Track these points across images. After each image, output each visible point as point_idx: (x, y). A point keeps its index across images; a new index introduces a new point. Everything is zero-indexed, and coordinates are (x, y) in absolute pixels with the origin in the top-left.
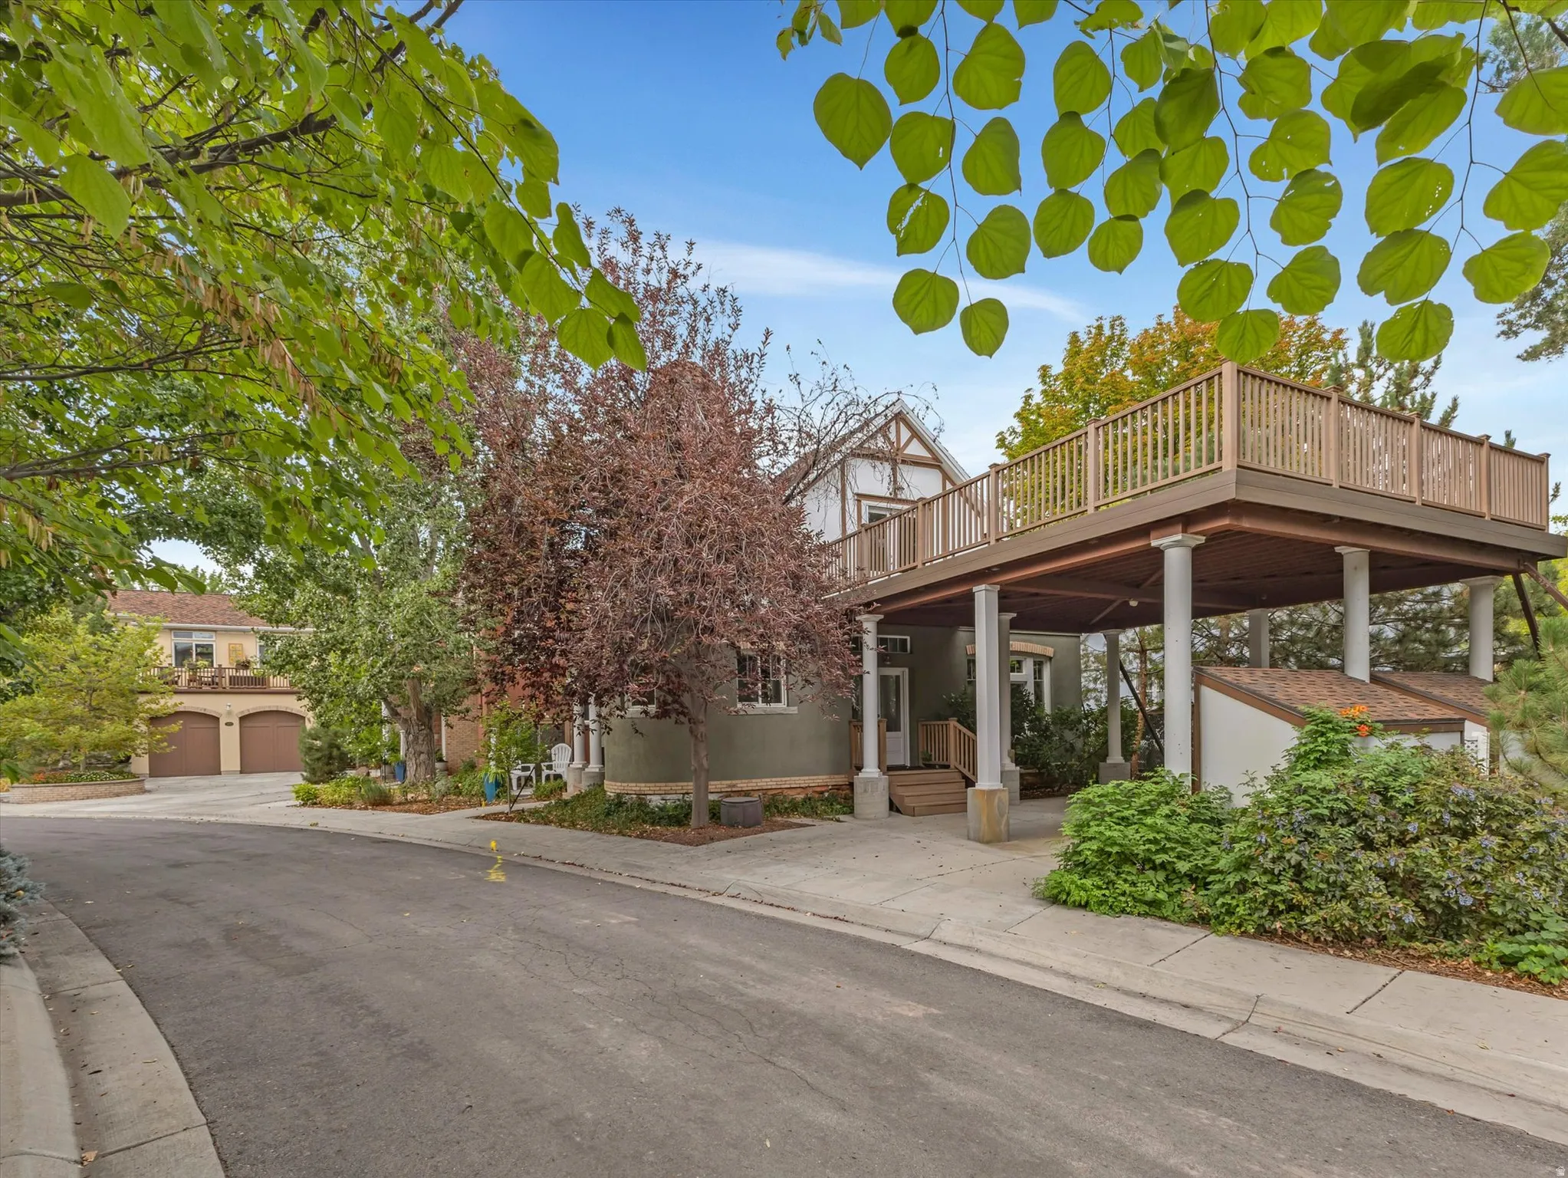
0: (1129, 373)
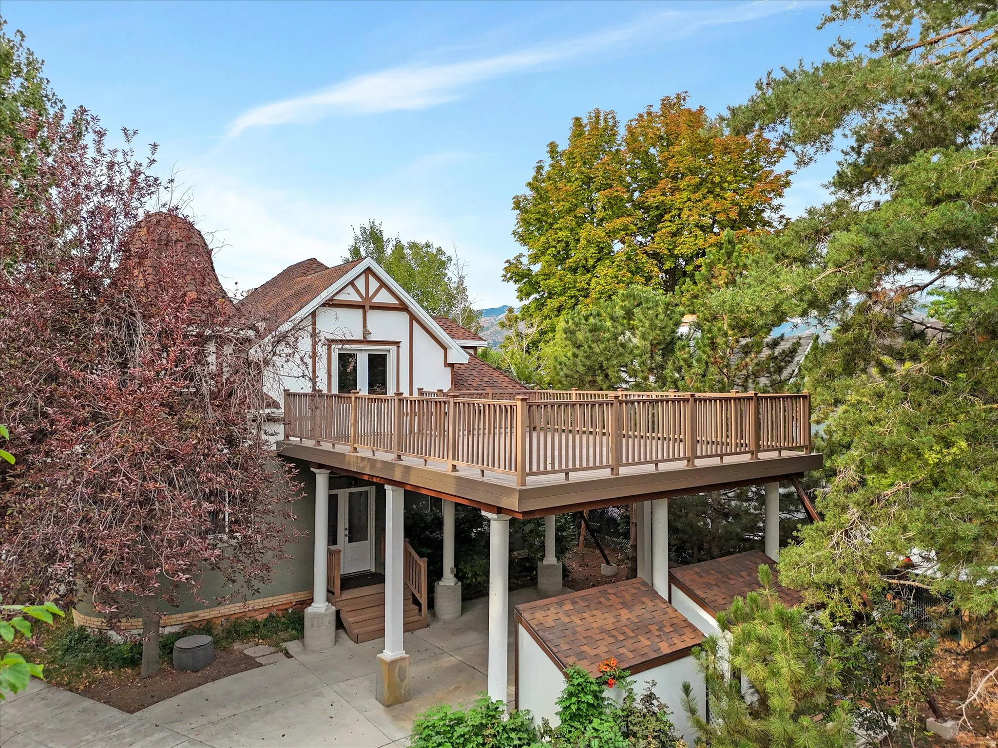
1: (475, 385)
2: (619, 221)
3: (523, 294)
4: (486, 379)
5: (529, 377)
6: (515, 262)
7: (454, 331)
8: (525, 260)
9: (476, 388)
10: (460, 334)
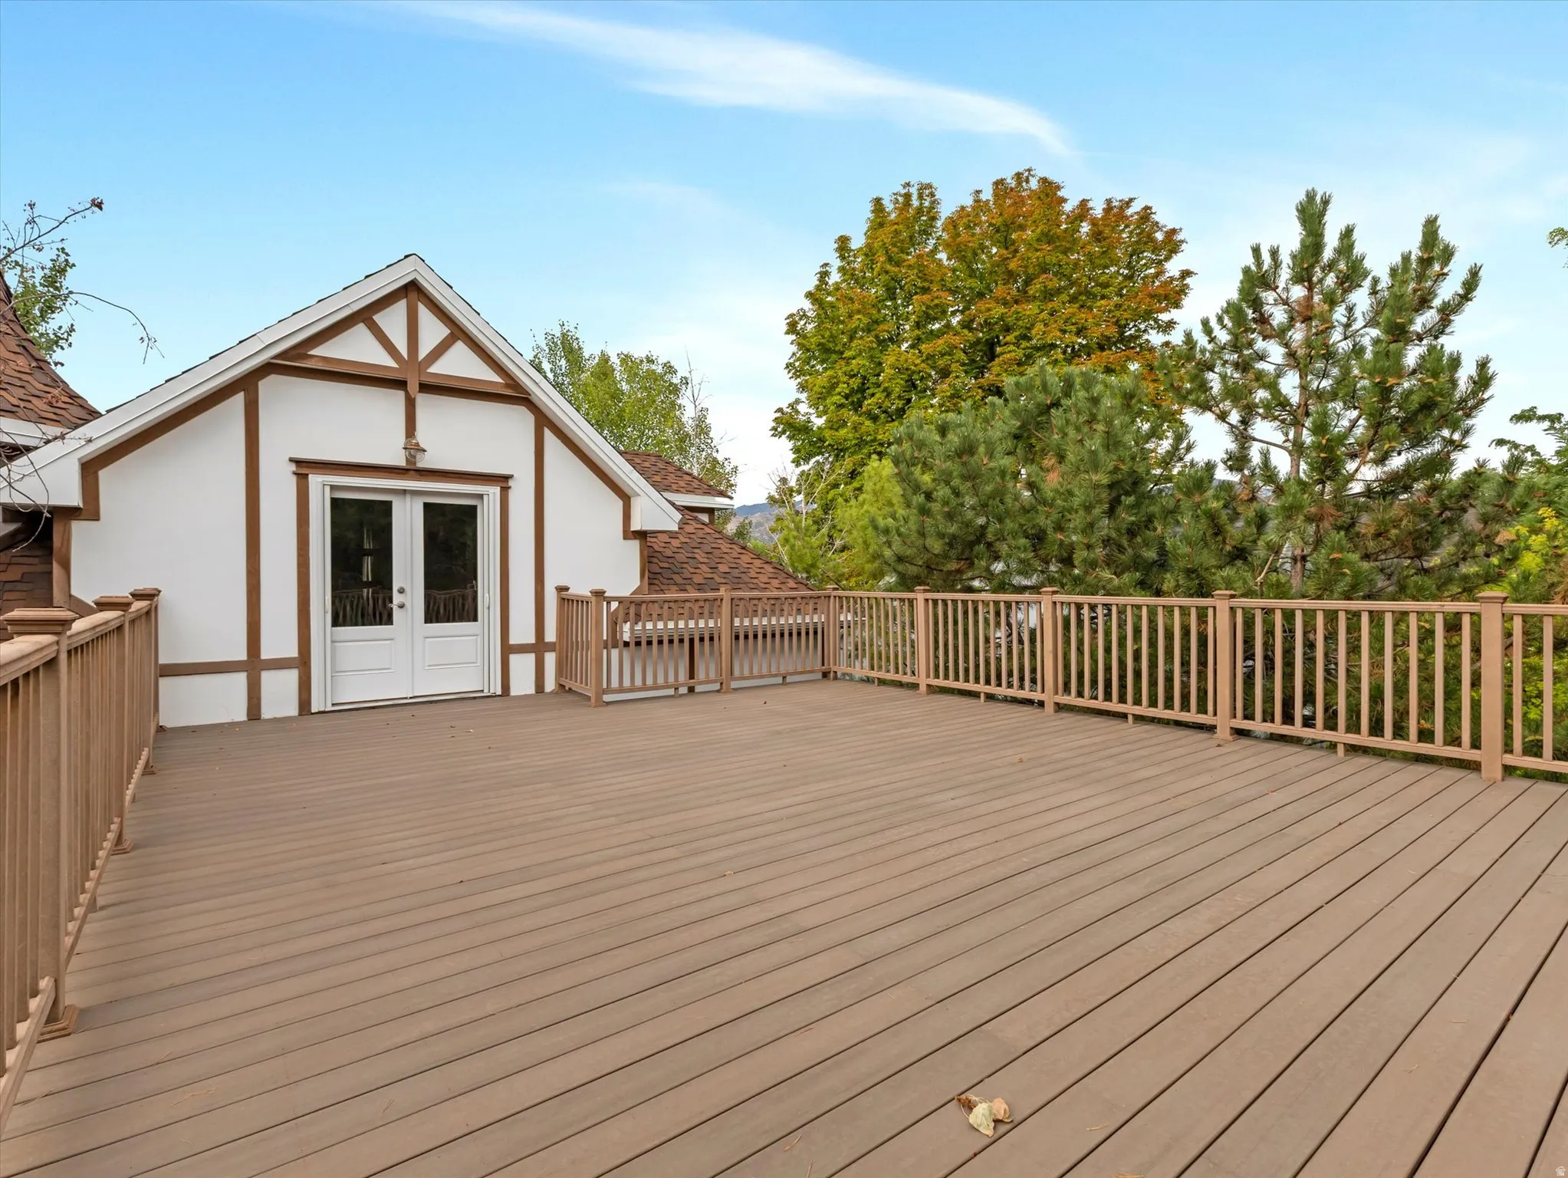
0: (942, 256)
1: (698, 579)
2: (940, 341)
3: (801, 456)
4: (723, 568)
5: (813, 566)
6: (789, 410)
7: (671, 478)
8: (803, 408)
9: (700, 587)
10: (682, 484)
